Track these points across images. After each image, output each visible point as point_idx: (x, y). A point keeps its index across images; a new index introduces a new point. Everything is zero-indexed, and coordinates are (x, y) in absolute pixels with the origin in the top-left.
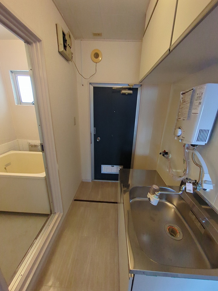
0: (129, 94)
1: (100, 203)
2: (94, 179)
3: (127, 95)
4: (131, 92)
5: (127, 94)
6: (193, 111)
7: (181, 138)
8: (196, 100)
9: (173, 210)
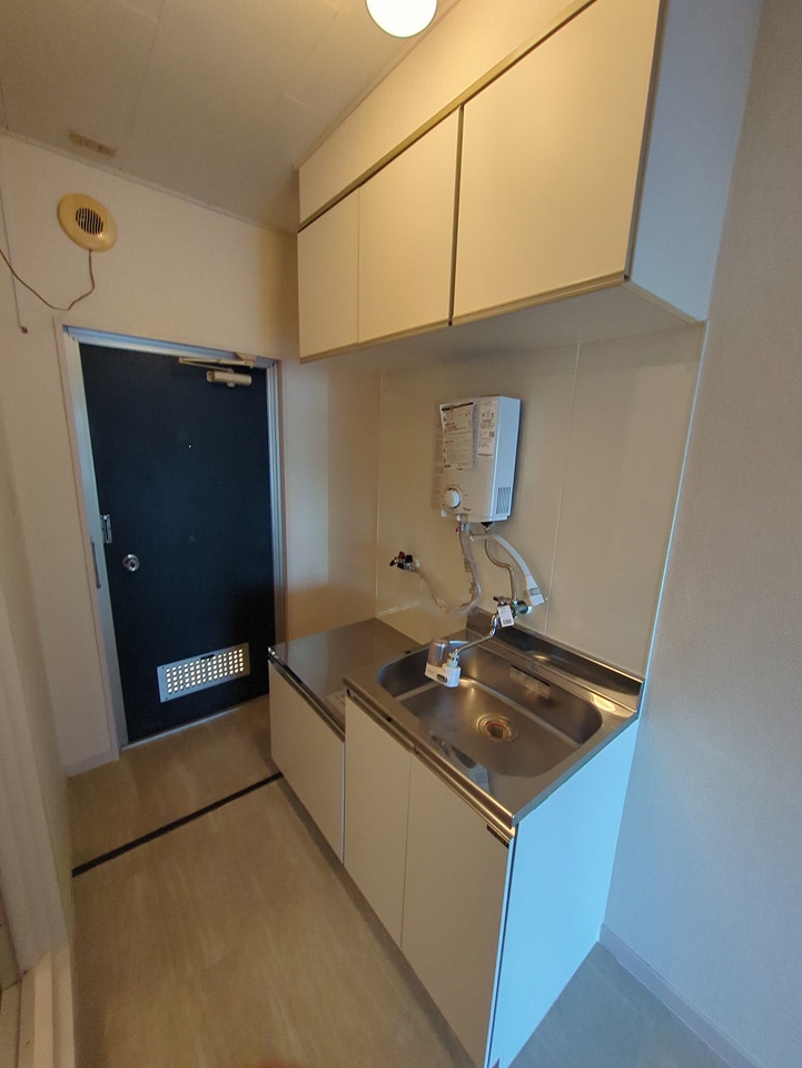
0: (238, 386)
1: (210, 814)
2: (127, 741)
3: (231, 388)
4: (246, 380)
5: (231, 385)
6: (480, 450)
7: (460, 510)
8: (483, 427)
9: (473, 690)
